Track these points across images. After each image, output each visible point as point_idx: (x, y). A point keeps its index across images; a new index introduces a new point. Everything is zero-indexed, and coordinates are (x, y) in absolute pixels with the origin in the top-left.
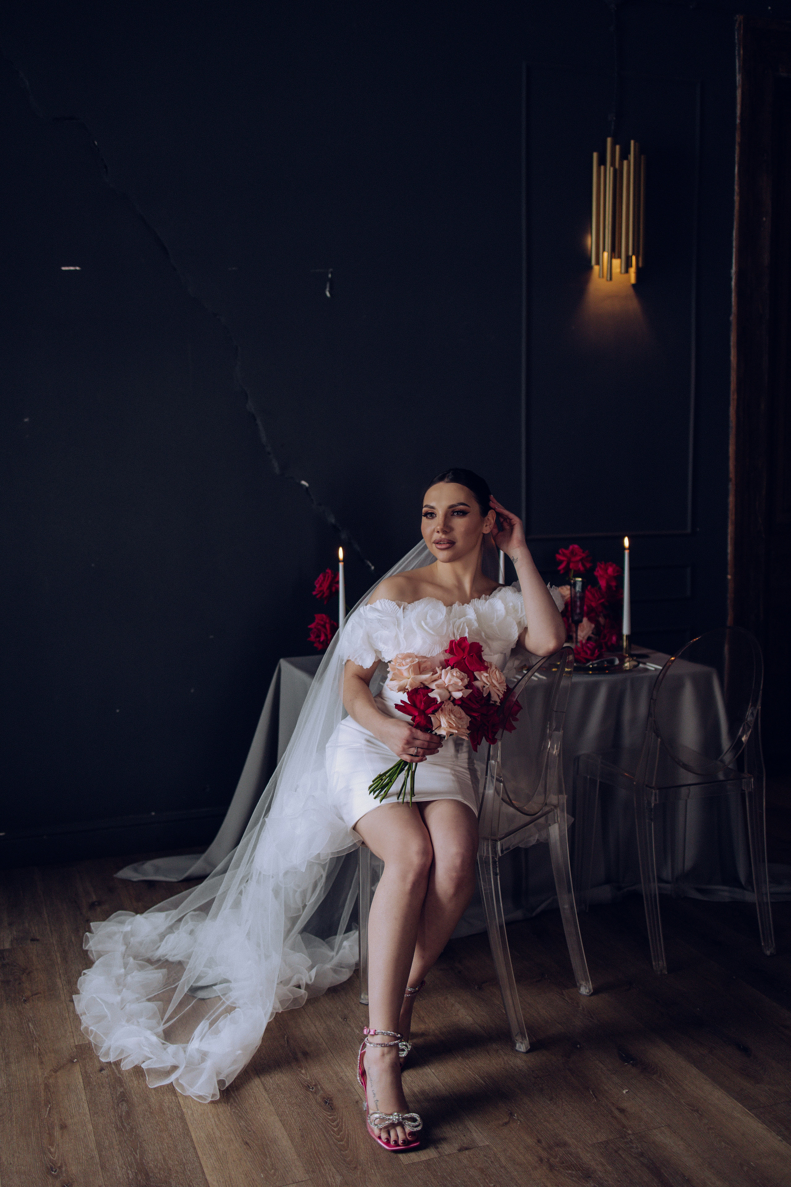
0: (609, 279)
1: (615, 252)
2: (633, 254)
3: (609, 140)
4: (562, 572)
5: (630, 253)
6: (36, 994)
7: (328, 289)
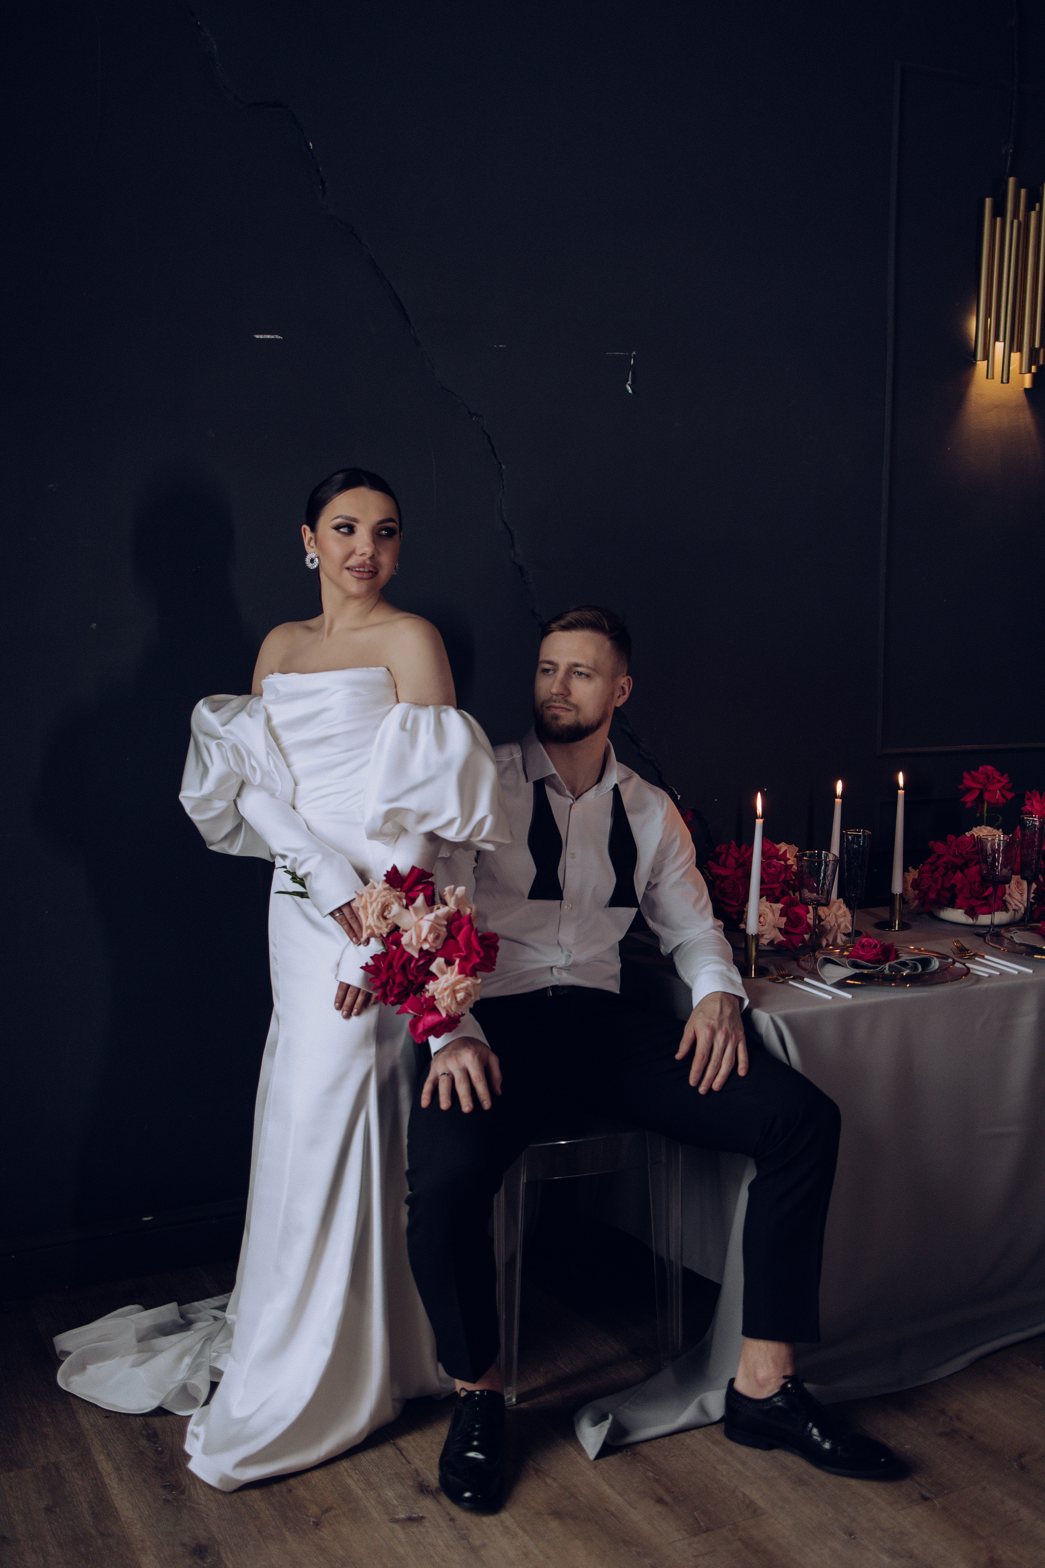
0: (1005, 381)
1: (1014, 345)
3: (1011, 181)
4: (968, 805)
5: (1037, 345)
6: (327, 1510)
7: (629, 382)
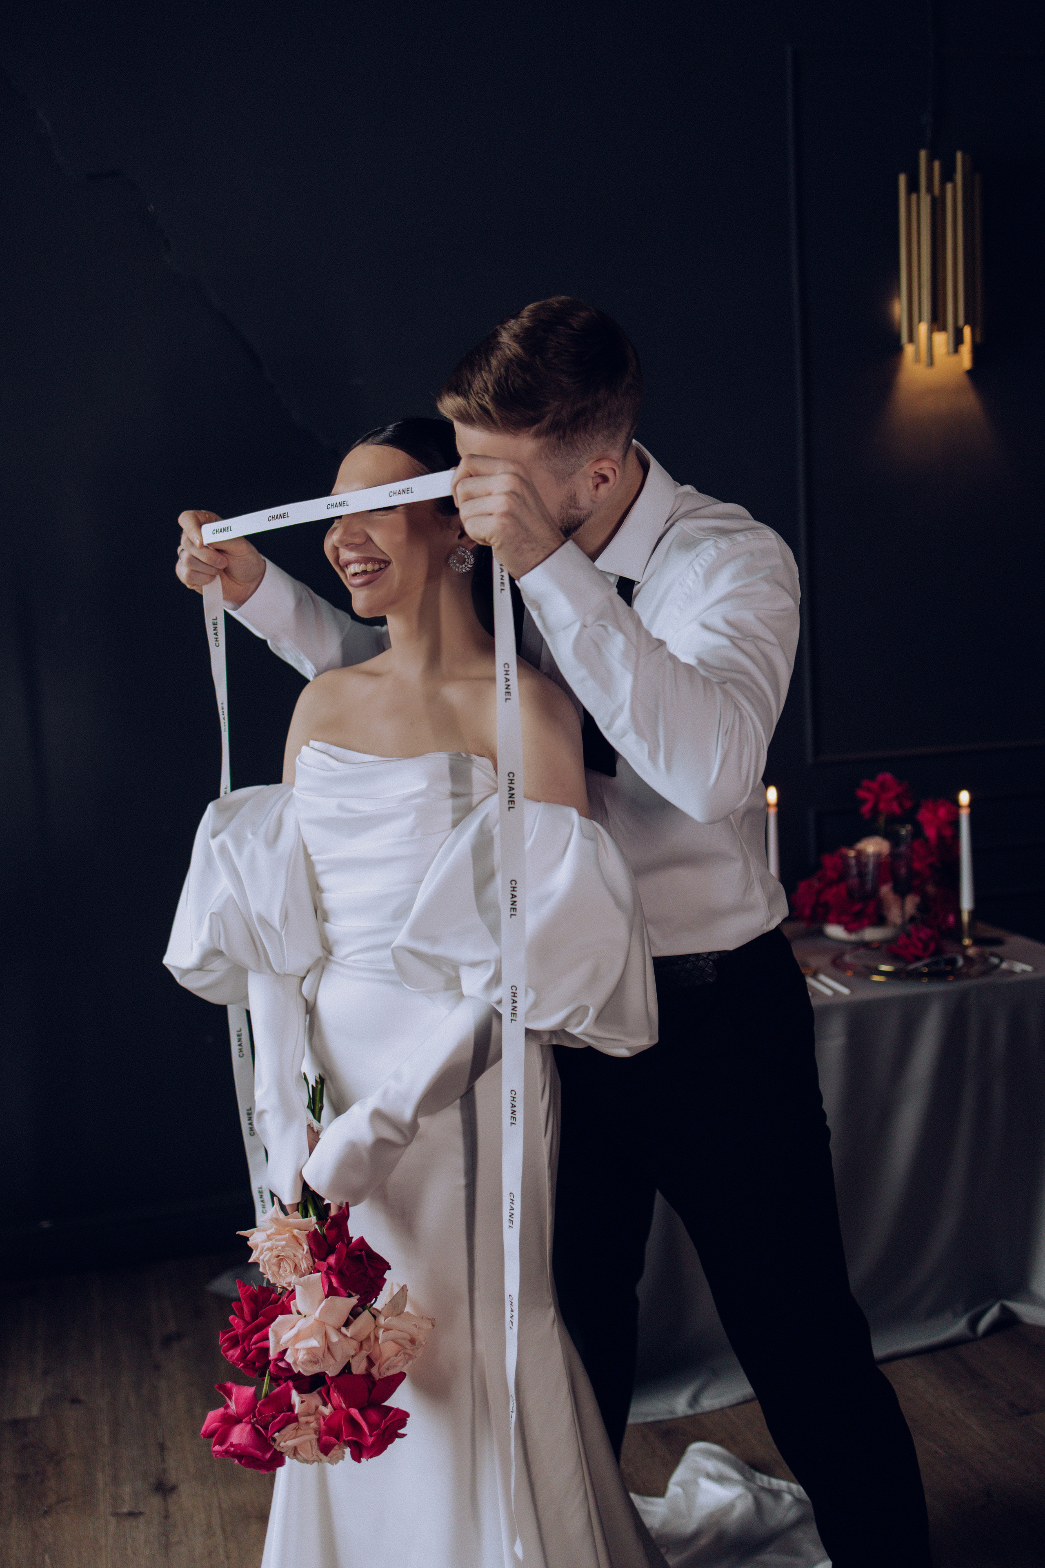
0: (929, 364)
1: (937, 323)
2: (966, 323)
3: (923, 154)
5: (961, 322)
